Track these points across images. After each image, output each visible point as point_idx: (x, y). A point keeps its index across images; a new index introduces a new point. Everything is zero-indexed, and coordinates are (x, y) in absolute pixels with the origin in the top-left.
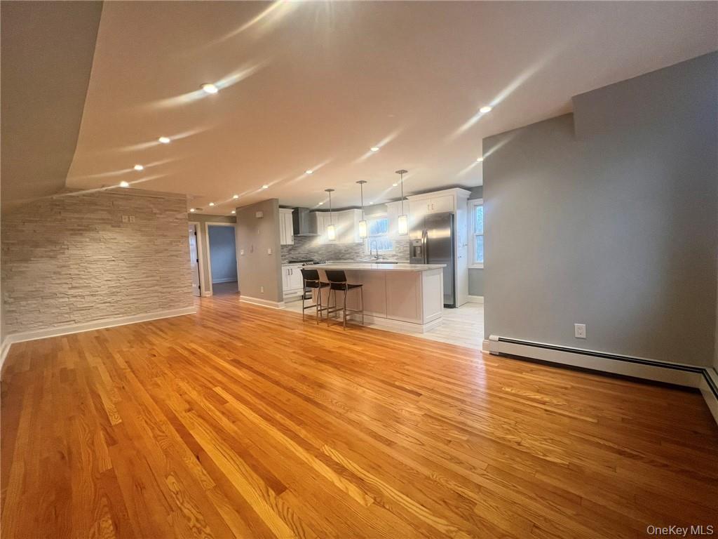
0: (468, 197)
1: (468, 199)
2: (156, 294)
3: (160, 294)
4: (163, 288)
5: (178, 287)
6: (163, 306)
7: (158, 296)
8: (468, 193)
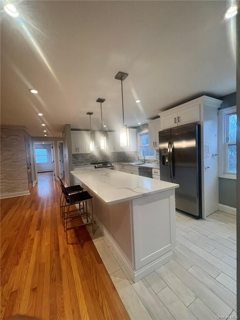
0: (219, 107)
1: (219, 109)
2: (4, 184)
3: (7, 184)
4: (9, 180)
5: (19, 180)
6: (9, 191)
7: (5, 185)
8: (220, 102)
